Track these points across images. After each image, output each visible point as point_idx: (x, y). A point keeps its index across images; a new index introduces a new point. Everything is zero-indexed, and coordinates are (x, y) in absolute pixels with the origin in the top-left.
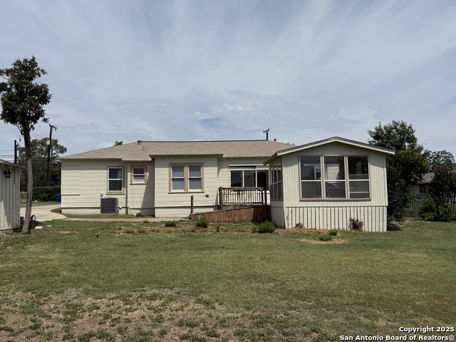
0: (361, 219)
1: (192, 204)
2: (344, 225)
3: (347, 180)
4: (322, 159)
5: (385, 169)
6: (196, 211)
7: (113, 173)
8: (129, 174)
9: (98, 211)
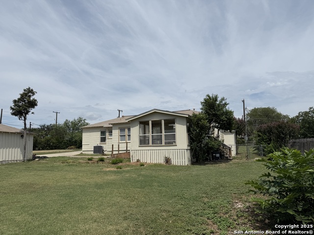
0: (171, 157)
1: (119, 149)
2: (162, 161)
3: (163, 133)
4: (150, 123)
5: (185, 126)
6: (120, 152)
7: (103, 133)
8: (107, 134)
9: (92, 153)
